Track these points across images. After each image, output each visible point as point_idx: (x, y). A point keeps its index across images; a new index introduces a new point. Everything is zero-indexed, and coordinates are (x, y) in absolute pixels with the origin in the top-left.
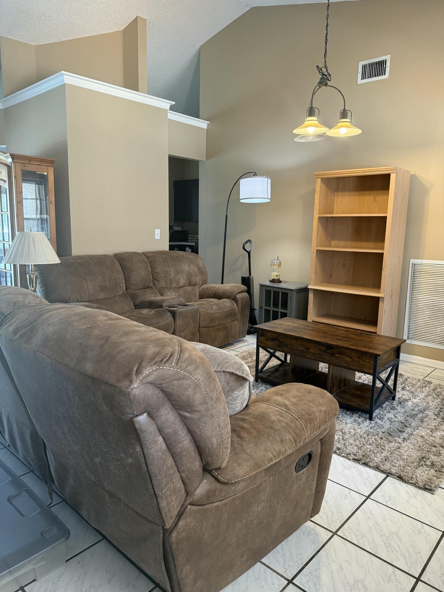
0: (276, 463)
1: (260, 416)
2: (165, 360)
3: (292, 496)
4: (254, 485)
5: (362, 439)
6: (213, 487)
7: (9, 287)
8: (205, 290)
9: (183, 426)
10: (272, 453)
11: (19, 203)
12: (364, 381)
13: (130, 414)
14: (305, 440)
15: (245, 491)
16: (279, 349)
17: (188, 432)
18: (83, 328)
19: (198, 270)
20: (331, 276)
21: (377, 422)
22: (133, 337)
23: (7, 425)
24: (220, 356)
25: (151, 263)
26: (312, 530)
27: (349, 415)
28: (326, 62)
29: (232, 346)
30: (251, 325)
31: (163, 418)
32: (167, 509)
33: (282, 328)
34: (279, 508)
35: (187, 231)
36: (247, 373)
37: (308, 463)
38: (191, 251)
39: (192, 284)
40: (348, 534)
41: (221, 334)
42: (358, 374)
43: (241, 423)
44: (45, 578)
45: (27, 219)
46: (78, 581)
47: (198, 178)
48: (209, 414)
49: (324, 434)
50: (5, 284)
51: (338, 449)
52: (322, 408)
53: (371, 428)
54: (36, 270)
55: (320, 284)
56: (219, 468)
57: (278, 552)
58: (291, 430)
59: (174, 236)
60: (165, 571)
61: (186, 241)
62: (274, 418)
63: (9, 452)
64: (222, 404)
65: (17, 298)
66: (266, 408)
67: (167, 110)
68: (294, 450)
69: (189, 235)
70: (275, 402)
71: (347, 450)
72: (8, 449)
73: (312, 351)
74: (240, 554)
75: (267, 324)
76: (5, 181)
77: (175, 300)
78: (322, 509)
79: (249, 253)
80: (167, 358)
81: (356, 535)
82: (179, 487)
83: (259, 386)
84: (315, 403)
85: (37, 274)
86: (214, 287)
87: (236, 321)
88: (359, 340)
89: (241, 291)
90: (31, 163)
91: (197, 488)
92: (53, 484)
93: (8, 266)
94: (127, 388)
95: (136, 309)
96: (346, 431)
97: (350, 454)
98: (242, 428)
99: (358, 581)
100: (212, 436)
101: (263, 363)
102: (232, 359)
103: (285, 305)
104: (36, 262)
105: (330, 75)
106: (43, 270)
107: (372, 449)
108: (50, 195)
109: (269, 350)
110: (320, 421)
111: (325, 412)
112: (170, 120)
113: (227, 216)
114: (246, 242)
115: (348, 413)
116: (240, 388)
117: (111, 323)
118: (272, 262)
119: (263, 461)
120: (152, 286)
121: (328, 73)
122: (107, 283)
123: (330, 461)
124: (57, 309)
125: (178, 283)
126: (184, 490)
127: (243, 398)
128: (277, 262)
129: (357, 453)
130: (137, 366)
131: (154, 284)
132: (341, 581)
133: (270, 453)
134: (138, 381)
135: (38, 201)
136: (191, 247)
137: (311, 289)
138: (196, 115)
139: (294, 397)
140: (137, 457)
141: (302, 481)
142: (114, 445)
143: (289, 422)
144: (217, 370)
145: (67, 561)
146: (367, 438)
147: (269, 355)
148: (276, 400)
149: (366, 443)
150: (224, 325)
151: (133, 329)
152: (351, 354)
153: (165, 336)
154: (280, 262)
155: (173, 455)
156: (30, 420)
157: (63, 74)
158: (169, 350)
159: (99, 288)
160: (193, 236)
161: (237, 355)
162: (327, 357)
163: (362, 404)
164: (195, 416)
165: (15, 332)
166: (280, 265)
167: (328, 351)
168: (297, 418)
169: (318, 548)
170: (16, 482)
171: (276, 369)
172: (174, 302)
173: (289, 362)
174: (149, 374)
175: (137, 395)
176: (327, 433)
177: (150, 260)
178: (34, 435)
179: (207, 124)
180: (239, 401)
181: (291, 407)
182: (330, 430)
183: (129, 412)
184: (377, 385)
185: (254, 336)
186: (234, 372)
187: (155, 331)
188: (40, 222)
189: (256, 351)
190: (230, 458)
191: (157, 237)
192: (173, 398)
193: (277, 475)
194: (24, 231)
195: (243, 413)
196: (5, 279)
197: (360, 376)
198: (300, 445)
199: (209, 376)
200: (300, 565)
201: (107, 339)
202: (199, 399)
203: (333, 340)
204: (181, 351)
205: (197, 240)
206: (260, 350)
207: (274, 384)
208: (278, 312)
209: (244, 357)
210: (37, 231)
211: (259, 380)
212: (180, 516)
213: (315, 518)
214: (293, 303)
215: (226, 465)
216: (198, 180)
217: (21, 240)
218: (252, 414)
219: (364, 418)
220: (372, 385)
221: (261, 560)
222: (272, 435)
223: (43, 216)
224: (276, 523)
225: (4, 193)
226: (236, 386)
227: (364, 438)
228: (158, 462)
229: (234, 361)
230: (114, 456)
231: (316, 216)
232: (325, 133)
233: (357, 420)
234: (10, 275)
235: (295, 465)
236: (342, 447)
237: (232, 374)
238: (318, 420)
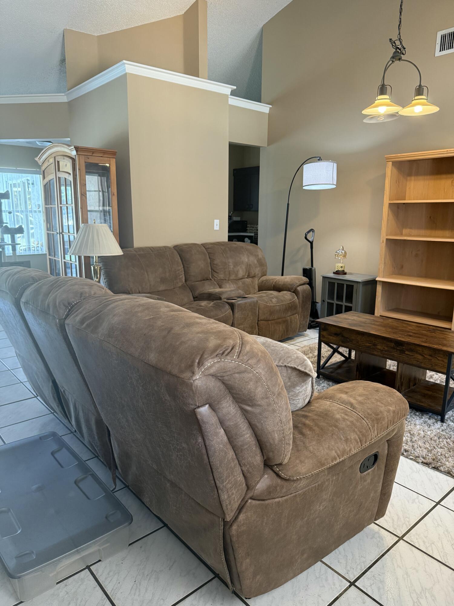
0: (340, 462)
1: (323, 413)
2: (226, 352)
3: (356, 497)
4: (316, 483)
5: (433, 442)
6: (274, 482)
7: (75, 278)
8: (264, 282)
9: (245, 419)
10: (336, 452)
11: (83, 195)
12: (435, 381)
13: (192, 404)
14: (371, 440)
15: (307, 489)
16: (343, 345)
17: (249, 426)
18: (147, 318)
19: (257, 261)
20: (402, 267)
21: (450, 424)
22: (196, 329)
23: (74, 412)
24: (282, 350)
25: (210, 254)
26: (376, 533)
27: (418, 416)
28: (401, 35)
29: (293, 340)
30: (312, 319)
31: (225, 411)
32: (228, 502)
33: (346, 323)
34: (341, 508)
35: (247, 221)
36: (310, 369)
37: (374, 464)
38: (250, 242)
39: (251, 276)
40: (415, 540)
41: (281, 328)
42: (429, 373)
43: (304, 420)
44: (110, 559)
45: (90, 211)
46: (140, 565)
47: (258, 166)
48: (270, 409)
49: (391, 435)
50: (70, 276)
51: (406, 451)
52: (390, 408)
53: (443, 431)
54: (99, 261)
55: (390, 275)
56: (280, 464)
57: (340, 553)
58: (356, 430)
59: (233, 226)
60: (225, 562)
61: (245, 231)
62: (338, 416)
63: (75, 437)
64: (283, 399)
65: (83, 288)
66: (330, 406)
67: (228, 95)
68: (360, 450)
69: (248, 226)
70: (339, 400)
71: (415, 453)
72: (74, 434)
73: (379, 347)
74: (300, 552)
75: (330, 318)
76: (70, 174)
77: (233, 292)
78: (387, 512)
79: (311, 243)
80: (229, 350)
81: (424, 541)
82: (240, 480)
83: (321, 382)
84: (382, 402)
85: (101, 265)
86: (273, 279)
87: (297, 314)
88: (432, 337)
89: (303, 283)
90: (94, 155)
91: (258, 483)
92: (117, 470)
93: (73, 257)
94: (189, 379)
95: (195, 301)
96: (415, 433)
97: (418, 457)
98: (304, 424)
99: (426, 589)
100: (274, 431)
101: (325, 359)
102: (294, 354)
103: (350, 298)
104: (100, 254)
105: (404, 49)
106: (106, 261)
107: (443, 453)
108: (113, 187)
109: (332, 345)
110: (388, 422)
111: (394, 412)
112: (230, 105)
113: (288, 204)
114: (309, 232)
115: (418, 414)
116: (303, 384)
117: (173, 315)
118: (336, 252)
119: (326, 459)
120: (211, 278)
121: (402, 46)
122: (167, 274)
123: (398, 463)
124: (122, 300)
125: (236, 275)
126: (245, 484)
127: (305, 394)
128: (342, 252)
129: (427, 456)
130: (199, 358)
131: (212, 276)
132: (407, 588)
133: (334, 452)
134: (199, 372)
135: (101, 194)
136: (250, 237)
137: (380, 281)
138: (258, 99)
139: (360, 396)
140: (198, 448)
141: (367, 482)
142: (176, 435)
143: (355, 421)
144: (278, 364)
145: (130, 545)
146: (438, 440)
147: (332, 350)
148: (341, 397)
149: (437, 446)
150: (284, 319)
151: (194, 320)
152: (423, 351)
153: (226, 329)
154: (345, 253)
155: (234, 448)
156: (95, 407)
157: (125, 63)
158: (230, 342)
159: (159, 280)
160: (253, 226)
161: (298, 350)
162: (396, 355)
163: (433, 404)
164: (257, 410)
165: (82, 322)
166: (345, 256)
167: (398, 348)
168: (363, 417)
169: (382, 552)
170: (82, 466)
171: (340, 365)
172: (233, 294)
173: (354, 359)
174: (211, 366)
175: (198, 386)
176: (395, 434)
177: (208, 252)
178: (99, 422)
179: (269, 108)
180: (301, 397)
181: (357, 406)
182: (399, 431)
183: (191, 403)
184: (450, 385)
185: (315, 330)
186: (296, 367)
187: (216, 323)
188: (102, 214)
189: (317, 347)
190: (292, 454)
191: (216, 228)
192: (235, 391)
193: (341, 474)
194: (88, 223)
195: (305, 409)
196: (70, 271)
197: (431, 375)
198: (365, 446)
199: (270, 370)
200: (363, 568)
201: (170, 330)
202: (260, 393)
203: (403, 336)
204: (243, 344)
205: (256, 231)
206: (322, 345)
207: (337, 381)
208: (342, 305)
209: (305, 352)
210: (100, 223)
211: (320, 376)
212: (240, 509)
213: (380, 521)
214: (359, 296)
215: (287, 461)
216: (258, 167)
217: (85, 232)
218: (314, 410)
219: (436, 419)
220: (444, 384)
221: (322, 560)
222: (336, 433)
223: (105, 208)
224: (338, 523)
225: (69, 186)
226: (298, 382)
227: (435, 441)
228: (219, 454)
229: (296, 356)
230: (176, 446)
231: (387, 202)
232: (397, 113)
233: (427, 421)
234: (75, 267)
235: (360, 466)
236: (410, 449)
237: (295, 369)
238: (386, 420)
